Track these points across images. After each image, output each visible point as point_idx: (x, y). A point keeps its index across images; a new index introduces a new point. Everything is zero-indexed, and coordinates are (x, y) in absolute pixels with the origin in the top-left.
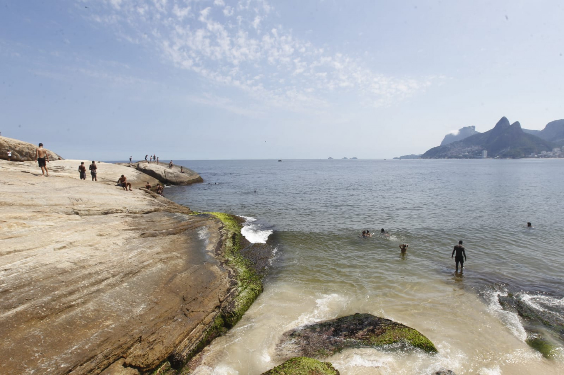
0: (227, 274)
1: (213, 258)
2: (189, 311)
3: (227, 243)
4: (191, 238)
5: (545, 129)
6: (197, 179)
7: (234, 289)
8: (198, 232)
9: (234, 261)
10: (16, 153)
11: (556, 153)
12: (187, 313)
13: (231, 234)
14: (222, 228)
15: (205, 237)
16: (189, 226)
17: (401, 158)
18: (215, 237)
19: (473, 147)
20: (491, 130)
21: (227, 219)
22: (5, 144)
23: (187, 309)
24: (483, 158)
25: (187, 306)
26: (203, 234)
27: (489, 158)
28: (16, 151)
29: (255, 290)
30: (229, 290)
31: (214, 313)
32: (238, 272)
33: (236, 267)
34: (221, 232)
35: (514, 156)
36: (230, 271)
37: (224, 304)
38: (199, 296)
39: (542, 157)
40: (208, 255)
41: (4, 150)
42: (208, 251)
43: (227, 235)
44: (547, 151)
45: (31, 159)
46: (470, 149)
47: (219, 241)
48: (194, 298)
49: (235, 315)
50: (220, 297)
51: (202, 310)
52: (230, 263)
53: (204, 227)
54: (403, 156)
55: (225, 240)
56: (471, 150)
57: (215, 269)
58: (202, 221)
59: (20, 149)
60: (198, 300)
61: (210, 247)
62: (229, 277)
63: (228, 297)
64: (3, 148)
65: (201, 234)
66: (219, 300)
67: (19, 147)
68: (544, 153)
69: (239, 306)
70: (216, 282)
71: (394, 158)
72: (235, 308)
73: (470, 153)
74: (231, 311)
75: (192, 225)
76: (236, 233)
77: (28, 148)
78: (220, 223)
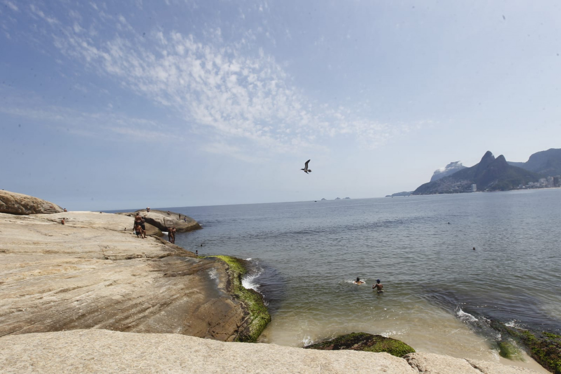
0: (240, 306)
1: (225, 294)
2: (215, 333)
3: (234, 282)
4: (204, 278)
5: (529, 160)
6: (194, 225)
7: (248, 317)
8: (209, 273)
9: (243, 296)
10: (22, 207)
11: (543, 183)
12: (214, 334)
13: (237, 274)
14: (228, 269)
15: (215, 277)
16: (200, 268)
17: (394, 195)
18: (224, 277)
19: (462, 181)
20: (477, 164)
21: (231, 261)
22: (12, 199)
23: (213, 331)
24: (473, 192)
25: (213, 329)
26: (213, 275)
27: (479, 191)
28: (22, 205)
29: (265, 318)
30: (243, 318)
31: (234, 336)
32: (248, 305)
33: (246, 301)
34: (228, 273)
35: (503, 189)
36: (241, 304)
37: (241, 329)
38: (221, 321)
39: (529, 188)
40: (220, 291)
41: (10, 204)
42: (220, 289)
43: (233, 275)
44: (534, 182)
45: (35, 212)
46: (459, 183)
47: (227, 280)
48: (217, 323)
49: (250, 338)
50: (237, 323)
51: (225, 333)
52: (241, 298)
53: (213, 268)
54: (395, 194)
55: (233, 279)
56: (461, 184)
57: (229, 301)
58: (210, 263)
59: (25, 203)
60: (221, 324)
61: (221, 286)
62: (242, 308)
63: (243, 323)
64: (10, 203)
65: (211, 274)
66: (237, 325)
67: (24, 201)
68: (531, 183)
69: (254, 331)
70: (232, 312)
71: (386, 196)
72: (250, 332)
73: (460, 188)
74: (247, 334)
75: (203, 267)
76: (241, 273)
77: (33, 202)
78: (226, 264)
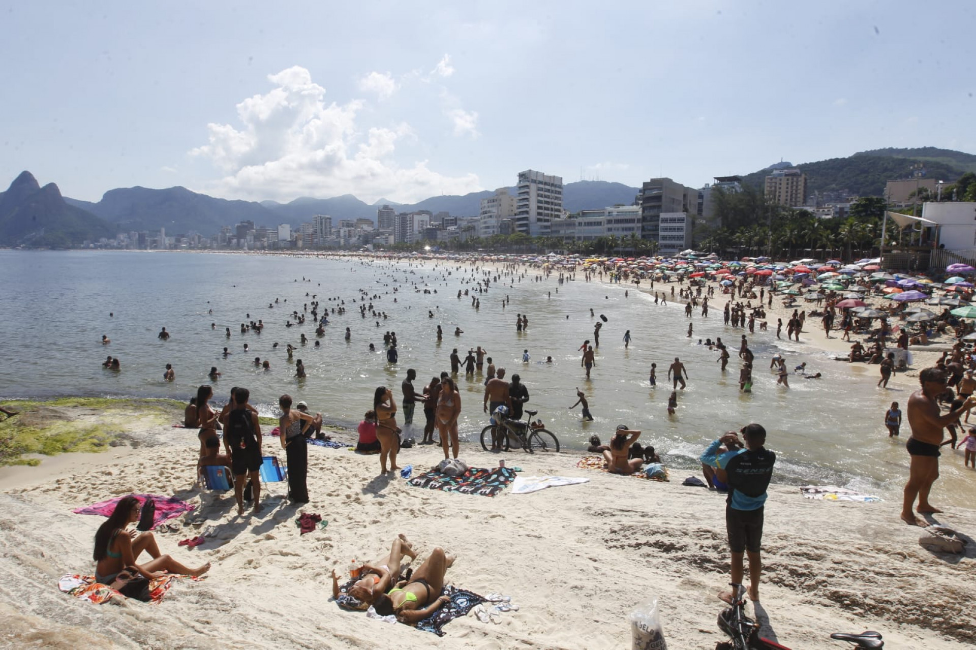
5: (102, 200)
11: (123, 241)
20: (4, 192)
27: (5, 248)
35: (54, 246)
39: (101, 247)
44: (109, 238)
68: (104, 240)
